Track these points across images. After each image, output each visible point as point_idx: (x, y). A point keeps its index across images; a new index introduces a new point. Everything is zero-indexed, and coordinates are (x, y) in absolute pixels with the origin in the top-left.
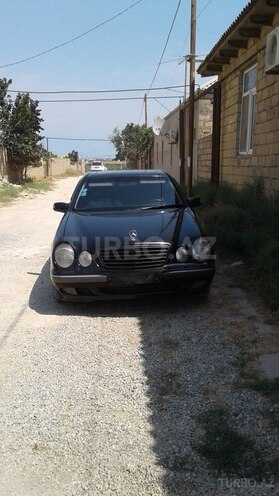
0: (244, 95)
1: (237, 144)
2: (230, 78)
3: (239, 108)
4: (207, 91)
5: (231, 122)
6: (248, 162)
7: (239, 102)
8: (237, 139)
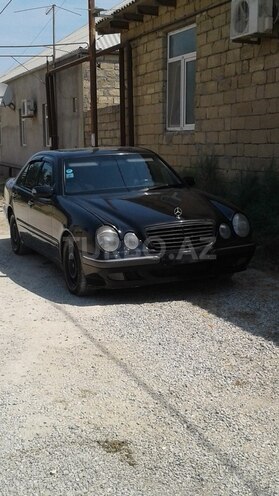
0: (170, 60)
1: (164, 118)
2: (145, 39)
3: (165, 75)
4: (109, 52)
5: (152, 91)
6: (186, 140)
7: (164, 69)
8: (164, 113)
